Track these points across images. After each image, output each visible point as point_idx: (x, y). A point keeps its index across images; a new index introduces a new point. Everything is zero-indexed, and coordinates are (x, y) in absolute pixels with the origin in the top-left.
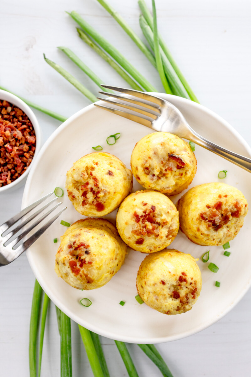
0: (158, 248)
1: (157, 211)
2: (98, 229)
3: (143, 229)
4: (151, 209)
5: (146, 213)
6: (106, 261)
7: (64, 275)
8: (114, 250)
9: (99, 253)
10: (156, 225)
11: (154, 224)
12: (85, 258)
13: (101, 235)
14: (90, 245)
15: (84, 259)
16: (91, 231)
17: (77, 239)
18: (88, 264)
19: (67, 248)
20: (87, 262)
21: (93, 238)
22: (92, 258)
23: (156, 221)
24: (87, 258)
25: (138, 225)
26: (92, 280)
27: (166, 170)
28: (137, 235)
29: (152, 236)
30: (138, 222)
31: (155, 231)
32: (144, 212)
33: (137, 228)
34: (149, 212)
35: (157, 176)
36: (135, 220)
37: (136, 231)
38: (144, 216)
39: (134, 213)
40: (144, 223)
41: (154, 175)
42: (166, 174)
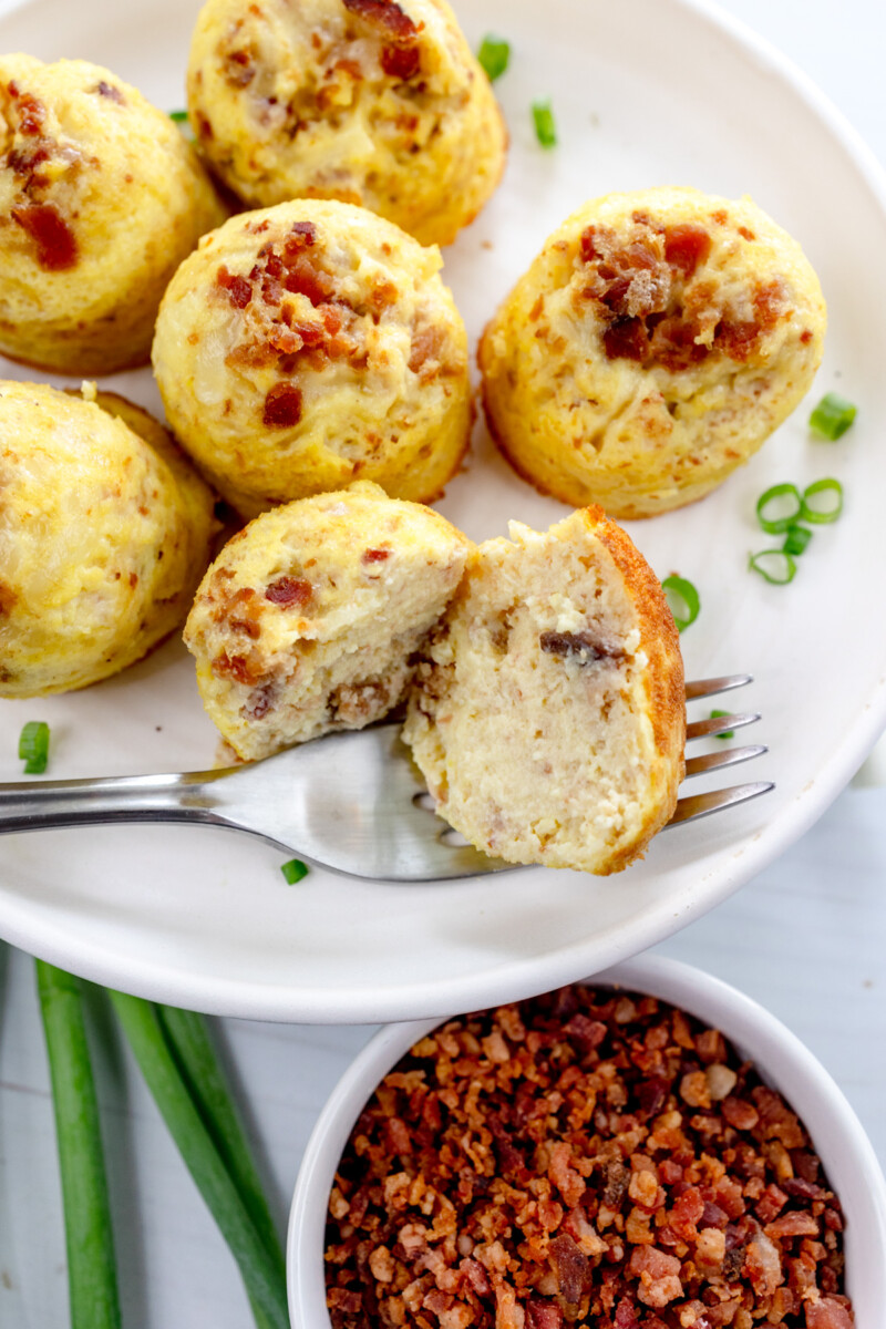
3: (275, 329)
4: (295, 236)
5: (271, 256)
10: (342, 312)
11: (329, 303)
23: (337, 291)
25: (248, 317)
26: (9, 590)
27: (330, 73)
28: (258, 363)
29: (334, 369)
30: (243, 305)
31: (341, 334)
32: (261, 255)
33: (246, 331)
34: (286, 246)
35: (290, 110)
36: (227, 301)
37: (246, 349)
38: (268, 270)
39: (214, 277)
40: (274, 304)
41: (273, 101)
42: (328, 94)
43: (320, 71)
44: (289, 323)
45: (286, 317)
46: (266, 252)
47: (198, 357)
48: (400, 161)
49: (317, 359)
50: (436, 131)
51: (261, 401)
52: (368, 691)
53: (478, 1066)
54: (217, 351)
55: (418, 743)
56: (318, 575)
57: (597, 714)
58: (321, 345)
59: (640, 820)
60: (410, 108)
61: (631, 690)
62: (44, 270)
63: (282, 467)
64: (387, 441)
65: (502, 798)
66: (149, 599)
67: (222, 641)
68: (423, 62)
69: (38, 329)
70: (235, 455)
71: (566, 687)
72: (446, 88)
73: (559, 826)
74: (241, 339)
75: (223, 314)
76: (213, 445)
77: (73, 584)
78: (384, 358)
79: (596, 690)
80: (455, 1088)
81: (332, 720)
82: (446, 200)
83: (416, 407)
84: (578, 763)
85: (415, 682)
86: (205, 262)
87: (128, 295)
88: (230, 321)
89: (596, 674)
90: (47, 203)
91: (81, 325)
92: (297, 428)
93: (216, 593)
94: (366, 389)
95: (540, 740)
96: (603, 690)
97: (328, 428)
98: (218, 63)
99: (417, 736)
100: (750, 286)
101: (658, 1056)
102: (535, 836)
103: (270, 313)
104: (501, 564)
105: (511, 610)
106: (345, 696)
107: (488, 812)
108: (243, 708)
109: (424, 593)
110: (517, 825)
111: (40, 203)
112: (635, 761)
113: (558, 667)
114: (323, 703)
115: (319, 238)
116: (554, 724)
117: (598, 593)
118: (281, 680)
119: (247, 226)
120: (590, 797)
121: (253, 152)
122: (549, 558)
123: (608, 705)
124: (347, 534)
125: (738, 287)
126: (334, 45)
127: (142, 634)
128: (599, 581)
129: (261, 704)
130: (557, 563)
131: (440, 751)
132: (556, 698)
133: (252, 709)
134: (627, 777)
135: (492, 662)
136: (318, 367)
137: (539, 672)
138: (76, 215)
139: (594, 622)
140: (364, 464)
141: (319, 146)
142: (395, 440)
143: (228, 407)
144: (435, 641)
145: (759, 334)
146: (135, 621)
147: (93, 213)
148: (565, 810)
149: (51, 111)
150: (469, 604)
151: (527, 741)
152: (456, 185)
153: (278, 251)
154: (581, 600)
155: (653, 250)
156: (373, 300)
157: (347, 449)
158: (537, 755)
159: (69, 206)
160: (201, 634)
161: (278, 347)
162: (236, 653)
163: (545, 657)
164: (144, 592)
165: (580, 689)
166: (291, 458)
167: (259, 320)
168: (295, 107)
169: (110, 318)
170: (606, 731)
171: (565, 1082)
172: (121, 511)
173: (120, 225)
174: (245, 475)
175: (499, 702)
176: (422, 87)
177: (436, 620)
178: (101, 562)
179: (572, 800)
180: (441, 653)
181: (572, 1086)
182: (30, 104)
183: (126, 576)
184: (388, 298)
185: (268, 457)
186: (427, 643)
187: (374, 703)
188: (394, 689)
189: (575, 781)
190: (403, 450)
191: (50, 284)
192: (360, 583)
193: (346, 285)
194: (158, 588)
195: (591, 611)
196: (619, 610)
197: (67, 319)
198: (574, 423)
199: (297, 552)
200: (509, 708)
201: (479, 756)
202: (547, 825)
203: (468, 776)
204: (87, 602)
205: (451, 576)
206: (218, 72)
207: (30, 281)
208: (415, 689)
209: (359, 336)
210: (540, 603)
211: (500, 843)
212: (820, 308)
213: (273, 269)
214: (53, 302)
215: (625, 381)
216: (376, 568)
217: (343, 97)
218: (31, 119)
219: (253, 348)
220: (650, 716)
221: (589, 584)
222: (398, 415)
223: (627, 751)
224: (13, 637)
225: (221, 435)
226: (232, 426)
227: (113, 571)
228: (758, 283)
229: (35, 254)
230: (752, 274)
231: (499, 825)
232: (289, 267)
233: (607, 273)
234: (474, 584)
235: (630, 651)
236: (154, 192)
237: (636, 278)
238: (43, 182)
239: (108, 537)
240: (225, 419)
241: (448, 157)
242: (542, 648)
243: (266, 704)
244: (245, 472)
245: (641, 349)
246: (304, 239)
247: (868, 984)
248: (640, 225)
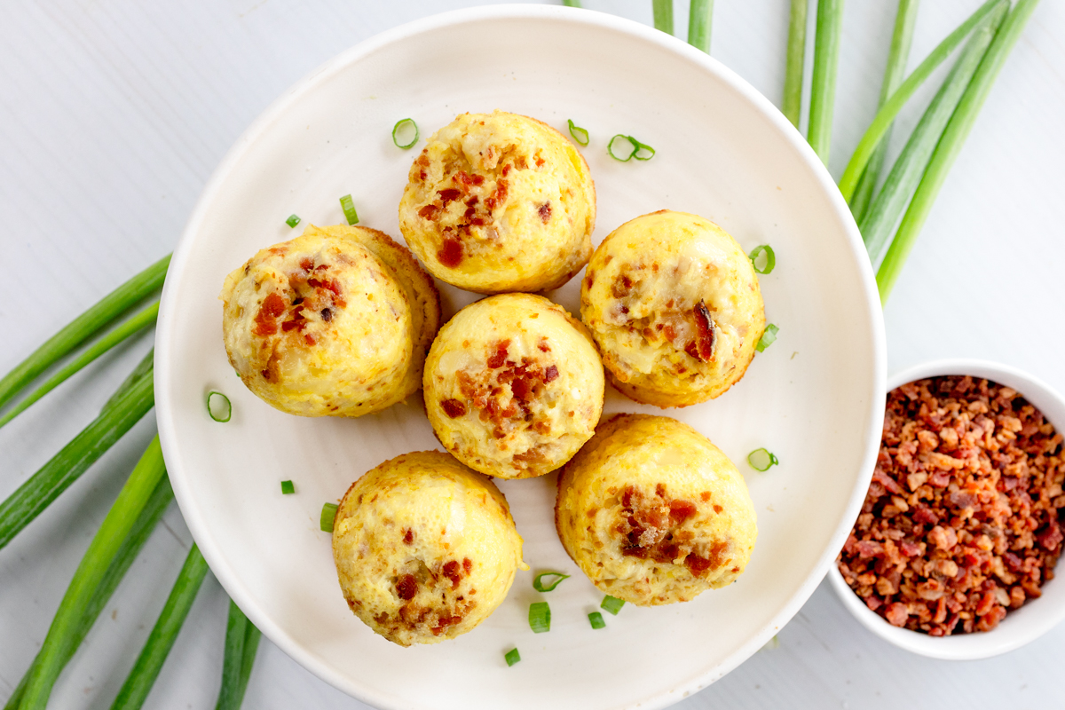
0: (474, 459)
1: (552, 387)
2: (400, 292)
3: (485, 390)
4: (545, 371)
5: (527, 365)
6: (345, 371)
7: (233, 307)
8: (386, 369)
9: (349, 341)
10: (520, 412)
11: (519, 404)
12: (311, 321)
13: (393, 309)
14: (350, 306)
15: (307, 321)
16: (382, 281)
17: (337, 266)
18: (303, 339)
19: (298, 262)
20: (304, 332)
21: (370, 298)
22: (324, 335)
23: (530, 405)
24: (314, 323)
25: (485, 372)
29: (487, 424)
30: (491, 367)
31: (507, 419)
32: (525, 361)
34: (536, 371)
35: (632, 321)
37: (468, 379)
38: (517, 369)
40: (499, 382)
41: (625, 312)
44: (493, 394)
45: (495, 391)
74: (472, 374)
75: (483, 356)
88: (479, 362)
94: (490, 441)
103: (492, 382)
115: (553, 382)
136: (483, 418)
153: (531, 368)
156: (536, 421)
167: (486, 379)
168: (635, 322)
184: (542, 430)
193: (537, 407)
209: (512, 427)
219: (470, 383)
232: (525, 378)
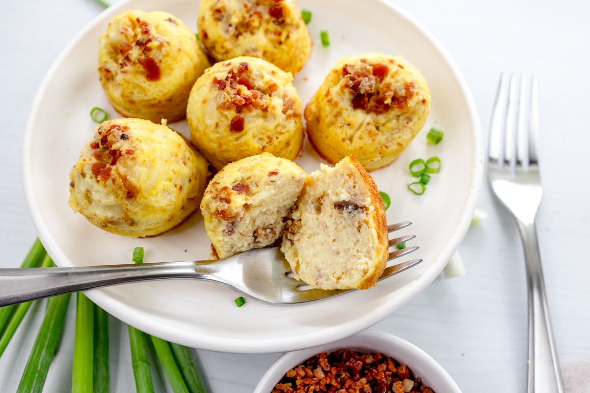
3: (235, 97)
4: (241, 66)
5: (233, 72)
9: (148, 138)
10: (258, 93)
11: (253, 89)
12: (121, 147)
15: (119, 149)
18: (126, 156)
20: (123, 153)
22: (134, 145)
23: (256, 86)
24: (123, 145)
25: (225, 93)
26: (137, 188)
27: (251, 16)
28: (229, 108)
29: (255, 112)
30: (223, 89)
31: (258, 99)
32: (229, 73)
33: (224, 98)
34: (238, 70)
35: (236, 28)
36: (217, 88)
37: (224, 104)
38: (232, 77)
39: (212, 81)
40: (234, 89)
41: (230, 25)
42: (250, 22)
43: (247, 16)
44: (239, 95)
45: (239, 93)
46: (231, 72)
47: (206, 108)
48: (275, 47)
49: (250, 108)
50: (288, 37)
51: (229, 122)
52: (268, 231)
53: (313, 380)
54: (213, 106)
55: (287, 252)
56: (252, 182)
57: (356, 230)
58: (251, 103)
59: (374, 266)
60: (279, 28)
61: (368, 219)
62: (148, 80)
63: (236, 148)
64: (274, 139)
65: (321, 266)
66: (186, 197)
67: (216, 205)
68: (284, 13)
69: (143, 103)
70: (218, 144)
71: (344, 222)
72: (292, 21)
73: (343, 273)
74: (222, 101)
75: (216, 92)
76: (211, 141)
77: (160, 187)
78: (274, 108)
79: (355, 221)
80: (304, 389)
81: (255, 242)
82: (291, 62)
83: (285, 127)
84: (349, 249)
85: (286, 229)
86: (208, 76)
87: (177, 91)
88: (218, 95)
89: (355, 215)
90: (151, 56)
91: (160, 102)
92: (243, 132)
93: (213, 190)
94: (267, 120)
95: (334, 243)
96: (358, 220)
97: (253, 133)
98: (211, 13)
99: (287, 249)
100: (403, 84)
101: (383, 374)
102: (334, 278)
103: (233, 92)
104: (318, 180)
105: (322, 198)
106: (260, 231)
107: (315, 272)
108: (224, 231)
109: (290, 190)
110: (327, 275)
111: (148, 56)
112: (371, 245)
113: (341, 215)
114: (251, 235)
115: (250, 67)
116: (340, 236)
117: (354, 187)
118: (238, 219)
119: (223, 64)
120: (355, 260)
121: (223, 43)
122: (336, 176)
123: (360, 227)
124: (262, 167)
125: (399, 84)
126: (252, 7)
127: (182, 211)
128: (355, 182)
129: (230, 230)
130: (339, 177)
131: (296, 254)
132: (341, 227)
133: (227, 231)
134: (368, 252)
135: (315, 216)
136: (250, 111)
137: (333, 218)
138: (161, 61)
139: (353, 197)
140: (266, 147)
141: (246, 40)
142: (277, 138)
143: (217, 125)
144: (293, 211)
145: (407, 99)
146: (181, 205)
147: (167, 61)
148: (345, 267)
149: (153, 26)
150: (306, 196)
151: (330, 243)
152: (295, 57)
153: (235, 71)
154: (348, 189)
155: (368, 71)
156: (269, 89)
157: (260, 142)
158: (334, 248)
159: (158, 58)
160: (207, 205)
161: (236, 103)
162: (222, 208)
163: (335, 212)
164: (184, 194)
165: (349, 222)
166: (240, 144)
167: (229, 94)
168: (238, 28)
169: (170, 100)
170: (359, 236)
171: (347, 385)
172: (177, 162)
173: (176, 66)
174: (221, 152)
175: (319, 231)
176: (283, 22)
177: (294, 203)
178: (170, 180)
179: (348, 263)
180: (295, 216)
181: (350, 387)
182: (145, 24)
183: (178, 186)
184: (274, 88)
185: (231, 144)
186: (290, 213)
187: (271, 235)
188: (278, 230)
189: (349, 255)
190: (280, 142)
191: (150, 85)
192: (267, 184)
193: (259, 83)
194: (189, 194)
195: (352, 193)
196: (363, 192)
197: (155, 99)
198: (342, 132)
199: (243, 175)
200: (322, 232)
201: (312, 251)
202: (339, 273)
203: (307, 259)
204: (165, 195)
205: (299, 185)
206: (211, 16)
207: (142, 85)
208: (285, 231)
209: (265, 101)
210: (333, 192)
211: (321, 283)
212: (428, 92)
213: (234, 77)
214: (150, 93)
215: (360, 117)
216: (274, 178)
217: (256, 24)
218: (146, 29)
219: (227, 103)
220: (376, 229)
221: (351, 183)
222: (279, 129)
223: (368, 242)
224: (137, 206)
225: (213, 136)
226: (218, 133)
227: (174, 184)
228: (406, 83)
229: (145, 74)
230: (403, 80)
231: (320, 276)
232: (239, 77)
233: (352, 79)
234: (308, 188)
235: (367, 206)
236: (188, 55)
237: (363, 80)
238: (149, 50)
239: (173, 171)
240: (215, 130)
241: (292, 46)
242: (335, 208)
243: (232, 230)
244: (222, 150)
245: (366, 106)
246: (245, 68)
247: (463, 355)
248: (363, 63)
